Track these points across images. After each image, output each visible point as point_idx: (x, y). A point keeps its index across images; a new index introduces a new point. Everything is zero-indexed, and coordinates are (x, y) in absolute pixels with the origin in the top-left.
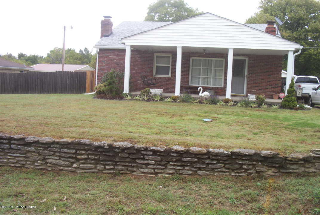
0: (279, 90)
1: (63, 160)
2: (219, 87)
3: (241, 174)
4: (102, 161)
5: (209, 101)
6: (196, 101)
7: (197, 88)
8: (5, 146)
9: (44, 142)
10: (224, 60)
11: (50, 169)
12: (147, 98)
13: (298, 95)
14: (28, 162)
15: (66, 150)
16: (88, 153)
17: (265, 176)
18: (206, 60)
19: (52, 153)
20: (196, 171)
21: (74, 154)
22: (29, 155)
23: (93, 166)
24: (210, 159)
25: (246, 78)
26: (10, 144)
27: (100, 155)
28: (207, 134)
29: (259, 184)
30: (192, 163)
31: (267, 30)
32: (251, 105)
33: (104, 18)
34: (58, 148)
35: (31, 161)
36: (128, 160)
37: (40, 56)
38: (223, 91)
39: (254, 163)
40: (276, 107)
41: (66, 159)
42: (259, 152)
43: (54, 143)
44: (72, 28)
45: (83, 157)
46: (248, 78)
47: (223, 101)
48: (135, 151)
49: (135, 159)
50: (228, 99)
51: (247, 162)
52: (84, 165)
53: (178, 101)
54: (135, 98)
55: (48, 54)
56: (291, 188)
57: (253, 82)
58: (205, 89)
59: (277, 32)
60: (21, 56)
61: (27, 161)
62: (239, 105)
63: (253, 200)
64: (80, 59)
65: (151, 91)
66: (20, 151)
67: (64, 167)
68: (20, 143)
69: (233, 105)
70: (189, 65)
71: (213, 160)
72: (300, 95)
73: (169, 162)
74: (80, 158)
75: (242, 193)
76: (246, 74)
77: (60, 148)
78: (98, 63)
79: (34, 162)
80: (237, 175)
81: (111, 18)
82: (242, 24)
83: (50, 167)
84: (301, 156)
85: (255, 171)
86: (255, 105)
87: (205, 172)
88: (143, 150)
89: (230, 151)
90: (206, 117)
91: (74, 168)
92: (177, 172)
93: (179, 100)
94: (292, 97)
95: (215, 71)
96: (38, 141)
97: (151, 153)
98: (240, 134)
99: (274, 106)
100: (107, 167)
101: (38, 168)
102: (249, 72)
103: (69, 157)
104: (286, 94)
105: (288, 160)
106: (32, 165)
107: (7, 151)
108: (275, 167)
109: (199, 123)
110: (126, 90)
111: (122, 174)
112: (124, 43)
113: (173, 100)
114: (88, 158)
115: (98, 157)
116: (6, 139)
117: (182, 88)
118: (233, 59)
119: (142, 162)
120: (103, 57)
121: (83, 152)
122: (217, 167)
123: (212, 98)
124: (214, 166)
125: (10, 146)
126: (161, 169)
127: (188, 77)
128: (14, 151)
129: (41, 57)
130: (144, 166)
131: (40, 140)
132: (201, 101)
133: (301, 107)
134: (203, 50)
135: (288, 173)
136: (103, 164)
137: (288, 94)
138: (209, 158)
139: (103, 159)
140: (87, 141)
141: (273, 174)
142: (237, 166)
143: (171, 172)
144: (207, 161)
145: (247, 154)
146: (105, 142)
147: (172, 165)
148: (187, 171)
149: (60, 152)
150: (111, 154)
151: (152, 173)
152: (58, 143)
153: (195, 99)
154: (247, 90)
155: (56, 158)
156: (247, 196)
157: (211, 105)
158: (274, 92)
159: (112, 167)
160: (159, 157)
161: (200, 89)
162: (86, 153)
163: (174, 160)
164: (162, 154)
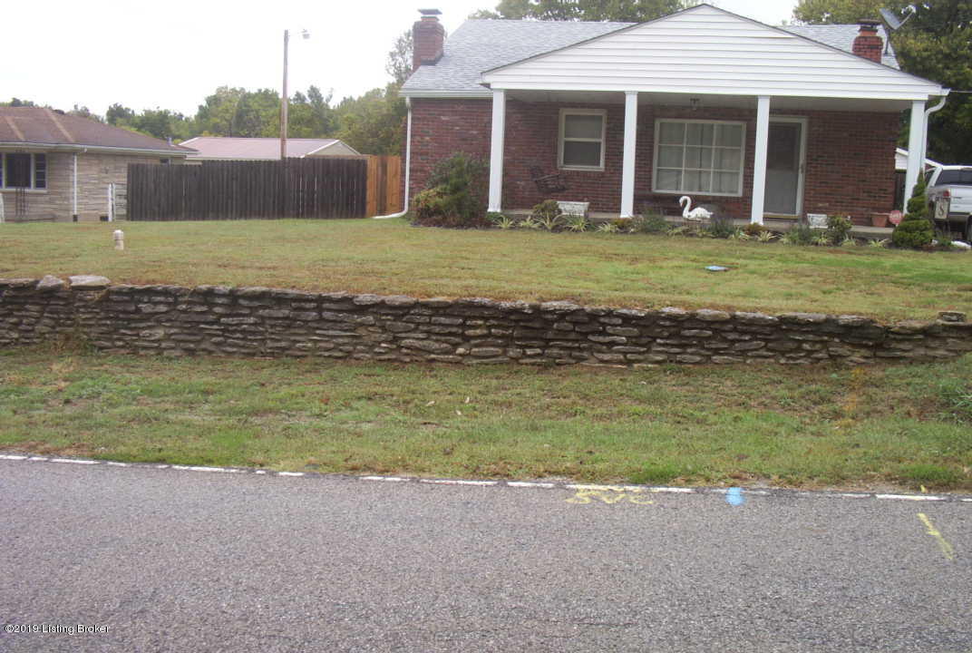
0: (889, 204)
1: (437, 341)
2: (731, 198)
3: (798, 362)
4: (518, 339)
5: (709, 230)
6: (676, 231)
7: (677, 198)
8: (309, 316)
9: (397, 304)
10: (744, 125)
11: (408, 360)
12: (554, 224)
13: (937, 216)
14: (358, 347)
15: (442, 320)
16: (488, 324)
17: (847, 365)
18: (696, 125)
19: (413, 326)
20: (709, 357)
21: (458, 326)
22: (361, 331)
23: (500, 351)
24: (737, 331)
25: (802, 172)
26: (319, 310)
27: (514, 328)
28: (722, 292)
29: (834, 375)
30: (701, 339)
31: (859, 45)
32: (816, 239)
33: (422, 15)
34: (425, 315)
35: (365, 345)
36: (573, 336)
37: (172, 114)
38: (744, 206)
39: (826, 338)
40: (879, 244)
41: (443, 338)
42: (834, 317)
43: (416, 305)
44: (306, 36)
45: (478, 332)
46: (807, 171)
47: (744, 231)
48: (586, 319)
49: (587, 334)
50: (756, 225)
51: (811, 337)
52: (481, 349)
53: (632, 230)
54: (522, 224)
55: (201, 107)
56: (897, 381)
57: (821, 183)
58: (697, 202)
59: (887, 48)
60: (117, 114)
61: (357, 344)
62: (785, 240)
63: (823, 400)
64: (309, 122)
65: (560, 207)
66: (343, 325)
67: (438, 354)
68: (344, 309)
69: (771, 241)
70: (653, 138)
71: (744, 333)
72: (944, 217)
73: (654, 339)
74: (472, 334)
75: (803, 390)
76: (802, 160)
77: (431, 316)
78: (412, 136)
79: (373, 345)
80: (792, 362)
81: (440, 13)
82: (793, 34)
83: (407, 354)
84: (918, 325)
85: (826, 356)
86: (824, 241)
87: (726, 357)
88: (603, 316)
89: (778, 314)
90: (711, 262)
91: (460, 355)
92: (671, 359)
93: (633, 227)
94: (919, 219)
95: (721, 153)
96: (383, 302)
97: (620, 321)
98: (793, 291)
99: (873, 242)
100: (529, 352)
101: (383, 357)
102: (808, 156)
103: (450, 334)
104: (905, 211)
105: (893, 333)
106: (367, 353)
107: (315, 325)
108: (866, 346)
109: (698, 273)
110: (494, 205)
111: (558, 364)
112: (487, 85)
113: (619, 227)
114: (489, 335)
115: (511, 331)
116: (311, 301)
117: (638, 200)
118: (770, 123)
119: (601, 339)
120: (424, 119)
121: (480, 322)
122: (752, 348)
123: (717, 223)
124: (747, 346)
125: (320, 314)
126: (640, 353)
127: (650, 171)
128: (330, 324)
129: (175, 118)
130: (605, 347)
131: (386, 300)
132: (690, 231)
133: (943, 245)
134: (691, 100)
135: (893, 358)
136: (520, 347)
137: (909, 211)
138: (735, 330)
139: (519, 336)
140: (486, 301)
141: (862, 360)
142: (791, 345)
143: (659, 358)
144: (731, 336)
145: (811, 320)
146: (525, 302)
147: (660, 345)
148: (691, 356)
149: (429, 323)
150: (537, 325)
151: (621, 362)
152: (426, 305)
153: (674, 227)
154: (804, 204)
155: (421, 336)
156: (812, 394)
157: (715, 240)
158: (875, 209)
159: (539, 351)
160: (635, 330)
161: (685, 202)
162: (484, 324)
163: (666, 334)
164: (642, 323)
